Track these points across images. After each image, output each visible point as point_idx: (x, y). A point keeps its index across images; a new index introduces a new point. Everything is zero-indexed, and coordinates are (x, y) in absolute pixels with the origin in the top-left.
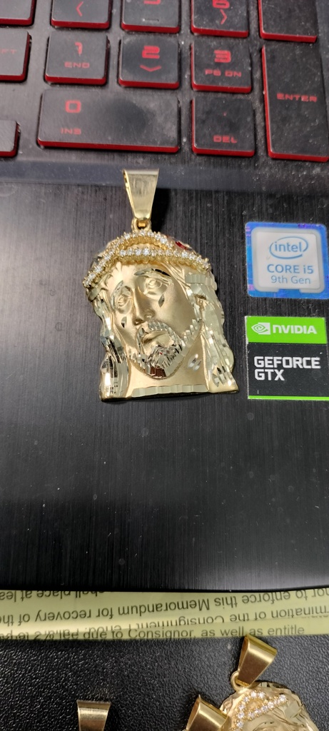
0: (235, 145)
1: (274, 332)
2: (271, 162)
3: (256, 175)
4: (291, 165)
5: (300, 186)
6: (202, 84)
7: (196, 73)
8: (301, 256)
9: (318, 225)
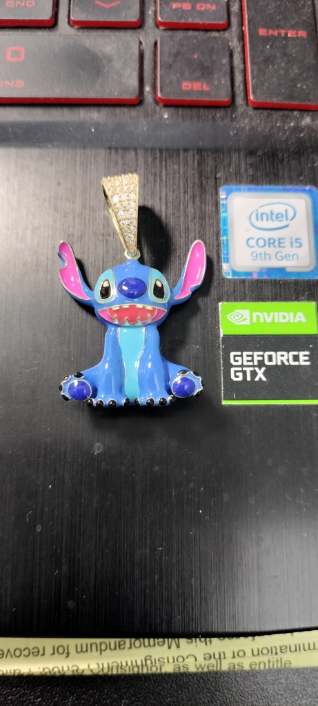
0: (208, 93)
1: (255, 321)
2: (251, 112)
3: (234, 128)
4: (276, 115)
5: (287, 140)
6: (168, 20)
7: (160, 8)
8: (287, 226)
9: (308, 188)
